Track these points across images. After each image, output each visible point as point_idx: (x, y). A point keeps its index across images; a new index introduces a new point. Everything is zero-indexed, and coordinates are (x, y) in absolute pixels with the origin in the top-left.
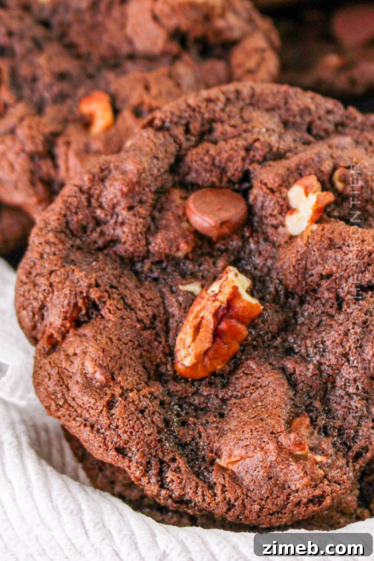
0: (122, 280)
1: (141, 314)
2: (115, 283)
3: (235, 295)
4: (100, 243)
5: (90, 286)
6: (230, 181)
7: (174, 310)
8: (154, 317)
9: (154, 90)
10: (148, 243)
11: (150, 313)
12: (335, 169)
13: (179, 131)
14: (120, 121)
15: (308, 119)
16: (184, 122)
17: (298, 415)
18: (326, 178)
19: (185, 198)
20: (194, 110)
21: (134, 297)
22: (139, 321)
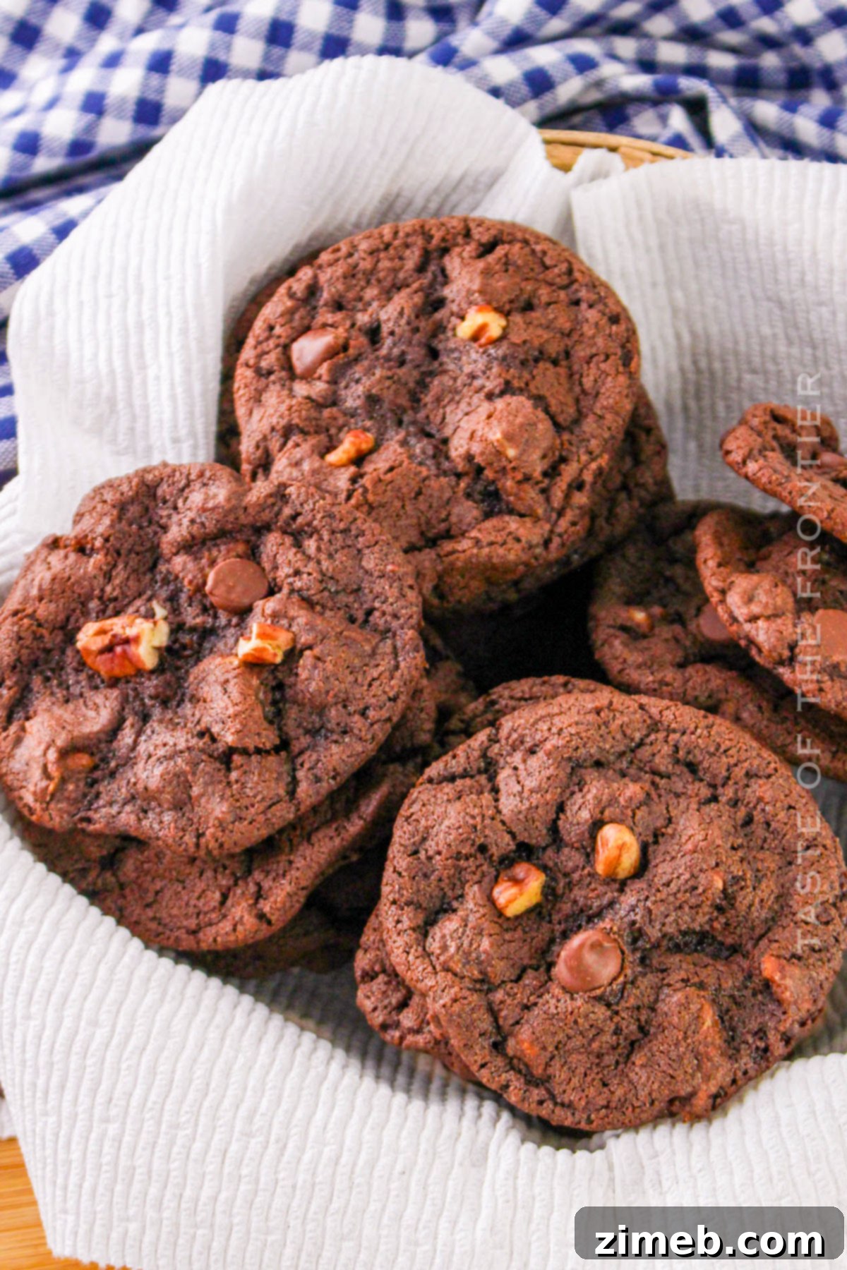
0: (133, 555)
1: (109, 589)
2: (123, 552)
3: (136, 640)
4: (163, 521)
5: (102, 535)
6: (274, 579)
7: (131, 610)
8: (115, 599)
9: (389, 476)
10: (176, 554)
11: (115, 594)
12: (310, 647)
13: (287, 511)
14: (343, 470)
15: (377, 604)
16: (299, 509)
17: (92, 754)
18: (299, 646)
19: (239, 556)
20: (313, 510)
21: (120, 574)
22: (102, 590)
